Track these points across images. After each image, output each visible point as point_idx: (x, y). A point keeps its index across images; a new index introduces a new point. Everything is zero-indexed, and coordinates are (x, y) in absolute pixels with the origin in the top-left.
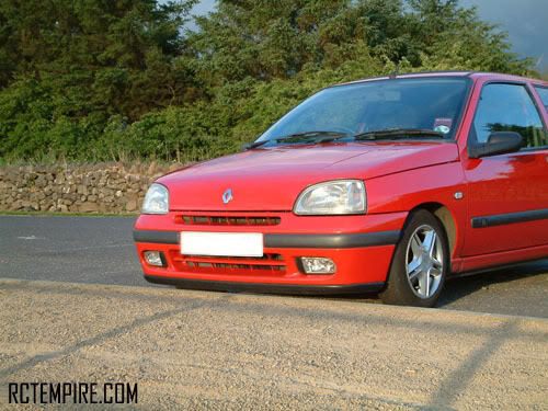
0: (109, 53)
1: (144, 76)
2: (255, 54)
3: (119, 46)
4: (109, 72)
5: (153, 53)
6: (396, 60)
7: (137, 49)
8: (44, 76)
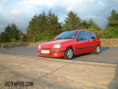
0: (53, 29)
1: (57, 31)
2: (70, 28)
3: (54, 28)
4: (53, 31)
5: (58, 28)
6: (85, 28)
7: (56, 28)
8: (46, 31)
